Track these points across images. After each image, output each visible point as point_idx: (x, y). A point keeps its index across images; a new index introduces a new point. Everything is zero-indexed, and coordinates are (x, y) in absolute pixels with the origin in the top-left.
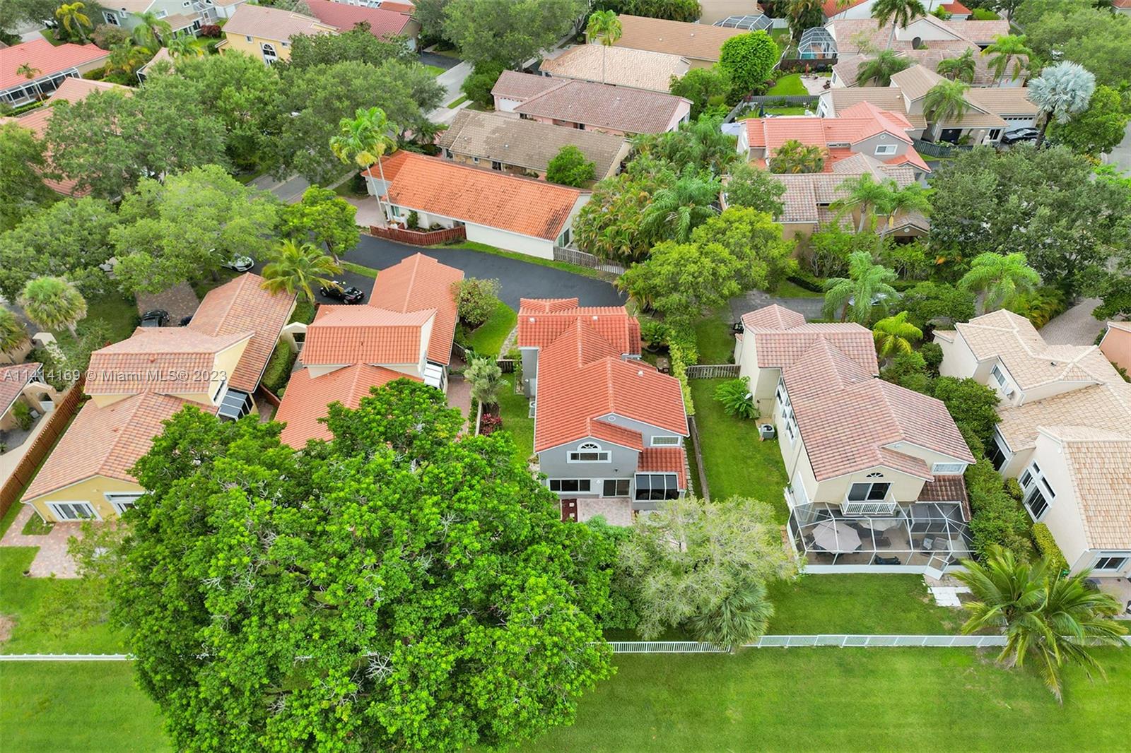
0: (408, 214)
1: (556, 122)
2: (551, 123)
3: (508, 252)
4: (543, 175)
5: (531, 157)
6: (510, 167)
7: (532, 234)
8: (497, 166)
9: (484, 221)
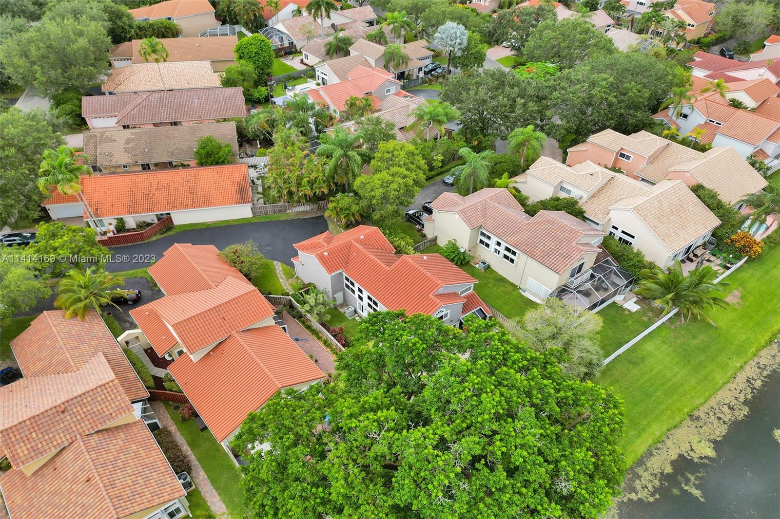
0: (115, 222)
1: (155, 125)
2: (152, 126)
3: (214, 223)
4: (193, 163)
5: (172, 153)
6: (156, 165)
7: (231, 204)
8: (146, 167)
9: (187, 206)
